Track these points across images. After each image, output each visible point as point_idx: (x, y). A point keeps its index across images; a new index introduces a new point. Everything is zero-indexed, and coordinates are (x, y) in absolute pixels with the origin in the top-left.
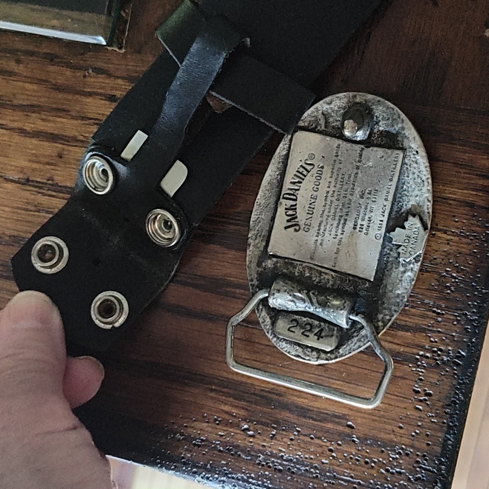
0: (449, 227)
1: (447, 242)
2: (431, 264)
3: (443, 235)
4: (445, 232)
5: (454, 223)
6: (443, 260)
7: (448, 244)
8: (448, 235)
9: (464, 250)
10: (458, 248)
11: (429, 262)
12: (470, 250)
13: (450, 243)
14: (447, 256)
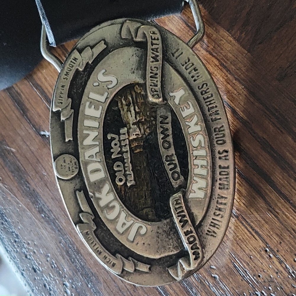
0: (286, 261)
1: (277, 271)
2: (253, 278)
3: (277, 263)
4: (281, 262)
5: (292, 260)
6: (264, 282)
7: (277, 273)
8: (282, 266)
9: (286, 288)
10: (282, 283)
11: (253, 275)
12: (291, 292)
13: (279, 274)
14: (269, 282)
